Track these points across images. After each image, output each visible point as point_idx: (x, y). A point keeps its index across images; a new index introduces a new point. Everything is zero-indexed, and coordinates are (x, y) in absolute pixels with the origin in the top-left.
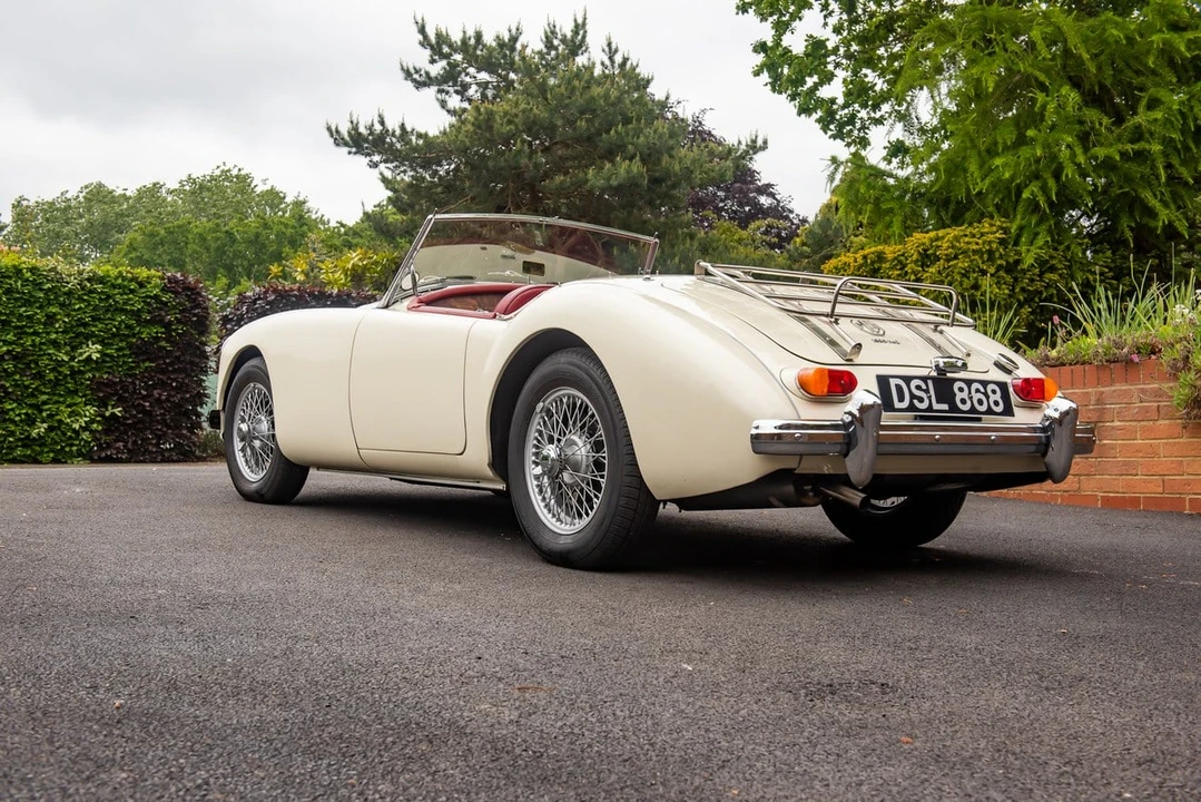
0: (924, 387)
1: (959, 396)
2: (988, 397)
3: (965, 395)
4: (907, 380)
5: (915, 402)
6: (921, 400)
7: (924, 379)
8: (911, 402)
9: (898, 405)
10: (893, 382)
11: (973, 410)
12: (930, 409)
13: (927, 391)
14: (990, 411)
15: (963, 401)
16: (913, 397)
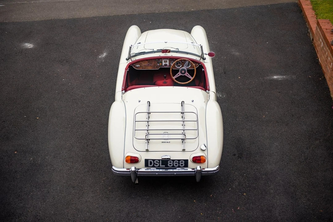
0: (158, 162)
1: (169, 163)
2: (179, 163)
3: (171, 163)
4: (154, 160)
5: (155, 165)
6: (157, 165)
7: (159, 160)
8: (154, 165)
9: (149, 165)
10: (149, 161)
11: (173, 166)
12: (159, 166)
13: (159, 163)
14: (179, 167)
15: (170, 165)
16: (154, 164)
